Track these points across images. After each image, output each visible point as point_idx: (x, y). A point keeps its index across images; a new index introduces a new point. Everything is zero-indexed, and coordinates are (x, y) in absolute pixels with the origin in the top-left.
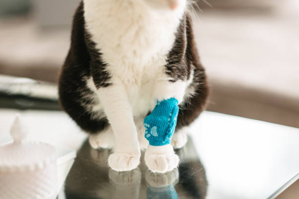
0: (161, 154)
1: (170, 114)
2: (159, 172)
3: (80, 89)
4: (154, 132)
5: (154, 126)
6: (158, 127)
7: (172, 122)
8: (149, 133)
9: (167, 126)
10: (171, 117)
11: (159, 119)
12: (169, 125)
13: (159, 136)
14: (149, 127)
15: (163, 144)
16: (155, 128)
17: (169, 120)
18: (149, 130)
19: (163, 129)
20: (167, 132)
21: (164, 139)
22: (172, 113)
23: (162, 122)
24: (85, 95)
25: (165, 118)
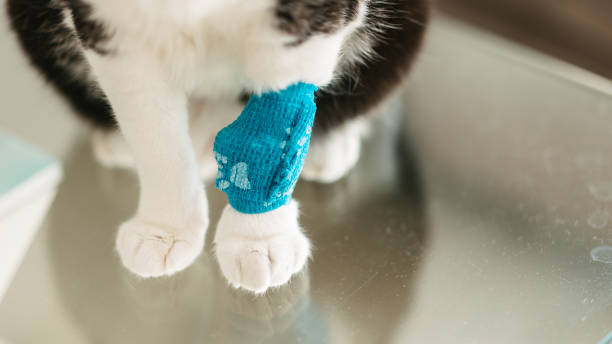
0: (256, 239)
1: (288, 130)
2: (250, 289)
3: (48, 27)
4: (241, 176)
5: (238, 161)
6: (252, 166)
7: (291, 153)
8: (226, 178)
9: (277, 163)
10: (288, 138)
11: (254, 145)
12: (283, 161)
13: (254, 187)
14: (225, 162)
15: (265, 210)
16: (242, 167)
17: (283, 145)
18: (226, 170)
19: (266, 170)
20: (277, 180)
21: (267, 197)
22: (294, 125)
23: (264, 152)
24: (63, 42)
25: (271, 141)
